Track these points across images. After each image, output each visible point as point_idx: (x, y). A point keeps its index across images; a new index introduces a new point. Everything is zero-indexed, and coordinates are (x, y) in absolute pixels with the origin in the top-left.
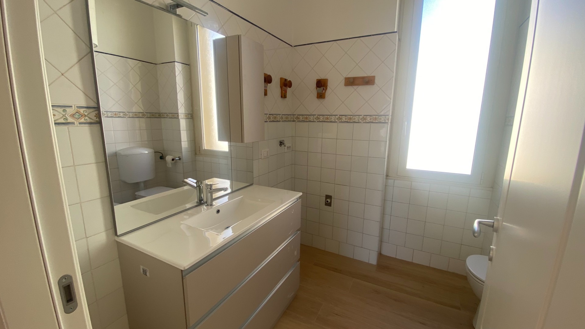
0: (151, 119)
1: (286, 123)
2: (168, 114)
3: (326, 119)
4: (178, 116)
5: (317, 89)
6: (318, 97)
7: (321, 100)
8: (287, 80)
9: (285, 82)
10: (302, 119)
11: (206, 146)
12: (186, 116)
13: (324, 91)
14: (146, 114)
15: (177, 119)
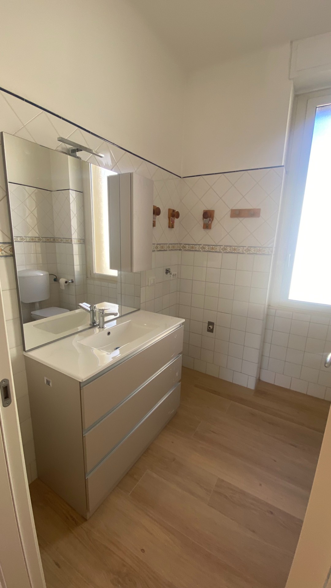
0: (47, 243)
1: (173, 252)
2: (62, 239)
3: (211, 249)
4: (71, 241)
5: (203, 219)
6: (204, 228)
7: (208, 231)
8: (175, 210)
9: (173, 213)
10: (188, 248)
11: (96, 271)
12: (79, 241)
13: (210, 222)
14: (41, 238)
15: (71, 244)
